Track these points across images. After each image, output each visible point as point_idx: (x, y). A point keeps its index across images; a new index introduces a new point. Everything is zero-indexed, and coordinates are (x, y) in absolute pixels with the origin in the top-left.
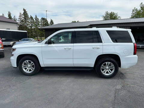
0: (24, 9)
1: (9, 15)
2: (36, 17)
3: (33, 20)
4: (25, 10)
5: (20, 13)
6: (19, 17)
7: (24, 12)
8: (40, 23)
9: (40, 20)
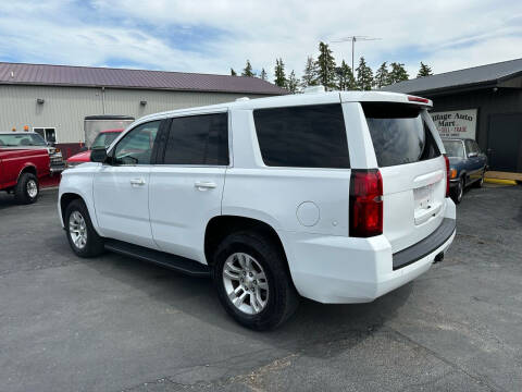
0: (322, 44)
1: (279, 71)
2: (363, 64)
3: (351, 75)
4: (326, 46)
5: (310, 61)
6: (304, 74)
7: (320, 53)
8: (373, 84)
9: (374, 75)
